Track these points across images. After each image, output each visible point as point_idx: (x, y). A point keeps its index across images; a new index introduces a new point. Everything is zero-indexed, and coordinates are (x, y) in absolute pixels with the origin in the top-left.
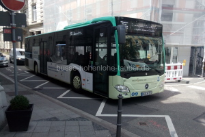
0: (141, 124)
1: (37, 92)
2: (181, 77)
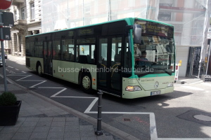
0: (125, 120)
1: (31, 91)
2: (177, 77)
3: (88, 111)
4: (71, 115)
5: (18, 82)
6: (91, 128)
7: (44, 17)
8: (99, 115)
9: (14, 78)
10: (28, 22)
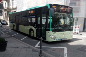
0: (53, 50)
1: (13, 37)
2: (78, 32)
3: (36, 46)
4: (29, 48)
5: (7, 34)
6: (37, 53)
7: (18, 6)
8: (41, 48)
9: (5, 32)
10: (11, 8)
